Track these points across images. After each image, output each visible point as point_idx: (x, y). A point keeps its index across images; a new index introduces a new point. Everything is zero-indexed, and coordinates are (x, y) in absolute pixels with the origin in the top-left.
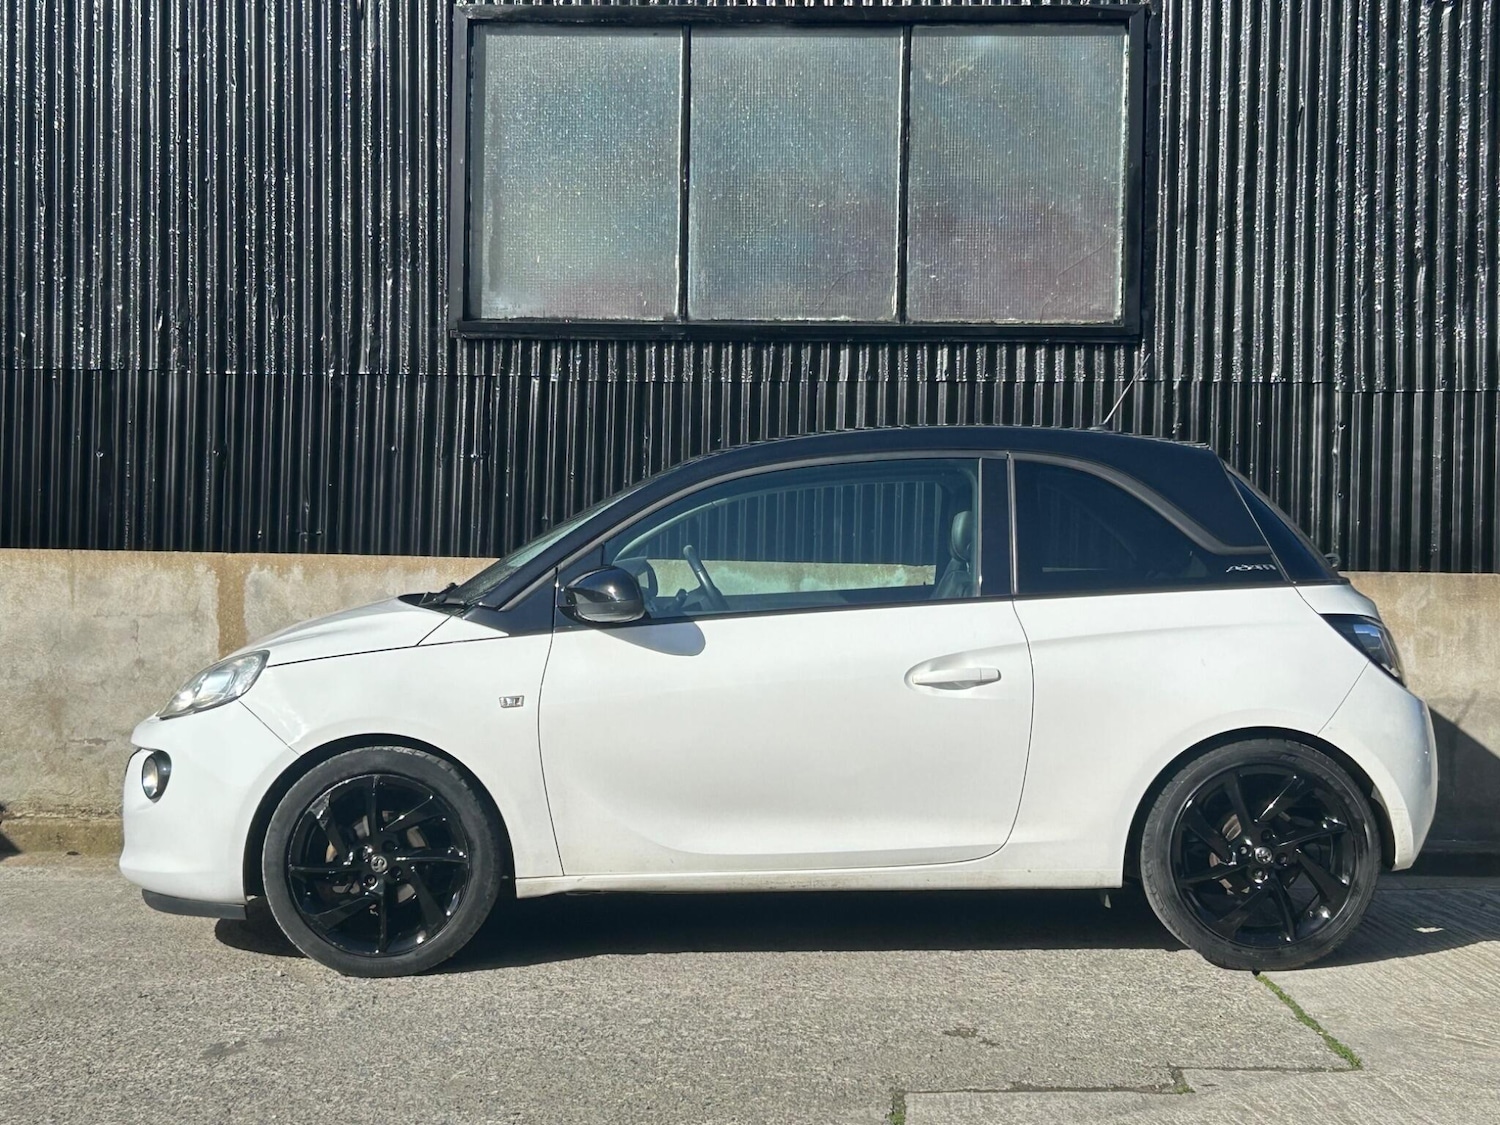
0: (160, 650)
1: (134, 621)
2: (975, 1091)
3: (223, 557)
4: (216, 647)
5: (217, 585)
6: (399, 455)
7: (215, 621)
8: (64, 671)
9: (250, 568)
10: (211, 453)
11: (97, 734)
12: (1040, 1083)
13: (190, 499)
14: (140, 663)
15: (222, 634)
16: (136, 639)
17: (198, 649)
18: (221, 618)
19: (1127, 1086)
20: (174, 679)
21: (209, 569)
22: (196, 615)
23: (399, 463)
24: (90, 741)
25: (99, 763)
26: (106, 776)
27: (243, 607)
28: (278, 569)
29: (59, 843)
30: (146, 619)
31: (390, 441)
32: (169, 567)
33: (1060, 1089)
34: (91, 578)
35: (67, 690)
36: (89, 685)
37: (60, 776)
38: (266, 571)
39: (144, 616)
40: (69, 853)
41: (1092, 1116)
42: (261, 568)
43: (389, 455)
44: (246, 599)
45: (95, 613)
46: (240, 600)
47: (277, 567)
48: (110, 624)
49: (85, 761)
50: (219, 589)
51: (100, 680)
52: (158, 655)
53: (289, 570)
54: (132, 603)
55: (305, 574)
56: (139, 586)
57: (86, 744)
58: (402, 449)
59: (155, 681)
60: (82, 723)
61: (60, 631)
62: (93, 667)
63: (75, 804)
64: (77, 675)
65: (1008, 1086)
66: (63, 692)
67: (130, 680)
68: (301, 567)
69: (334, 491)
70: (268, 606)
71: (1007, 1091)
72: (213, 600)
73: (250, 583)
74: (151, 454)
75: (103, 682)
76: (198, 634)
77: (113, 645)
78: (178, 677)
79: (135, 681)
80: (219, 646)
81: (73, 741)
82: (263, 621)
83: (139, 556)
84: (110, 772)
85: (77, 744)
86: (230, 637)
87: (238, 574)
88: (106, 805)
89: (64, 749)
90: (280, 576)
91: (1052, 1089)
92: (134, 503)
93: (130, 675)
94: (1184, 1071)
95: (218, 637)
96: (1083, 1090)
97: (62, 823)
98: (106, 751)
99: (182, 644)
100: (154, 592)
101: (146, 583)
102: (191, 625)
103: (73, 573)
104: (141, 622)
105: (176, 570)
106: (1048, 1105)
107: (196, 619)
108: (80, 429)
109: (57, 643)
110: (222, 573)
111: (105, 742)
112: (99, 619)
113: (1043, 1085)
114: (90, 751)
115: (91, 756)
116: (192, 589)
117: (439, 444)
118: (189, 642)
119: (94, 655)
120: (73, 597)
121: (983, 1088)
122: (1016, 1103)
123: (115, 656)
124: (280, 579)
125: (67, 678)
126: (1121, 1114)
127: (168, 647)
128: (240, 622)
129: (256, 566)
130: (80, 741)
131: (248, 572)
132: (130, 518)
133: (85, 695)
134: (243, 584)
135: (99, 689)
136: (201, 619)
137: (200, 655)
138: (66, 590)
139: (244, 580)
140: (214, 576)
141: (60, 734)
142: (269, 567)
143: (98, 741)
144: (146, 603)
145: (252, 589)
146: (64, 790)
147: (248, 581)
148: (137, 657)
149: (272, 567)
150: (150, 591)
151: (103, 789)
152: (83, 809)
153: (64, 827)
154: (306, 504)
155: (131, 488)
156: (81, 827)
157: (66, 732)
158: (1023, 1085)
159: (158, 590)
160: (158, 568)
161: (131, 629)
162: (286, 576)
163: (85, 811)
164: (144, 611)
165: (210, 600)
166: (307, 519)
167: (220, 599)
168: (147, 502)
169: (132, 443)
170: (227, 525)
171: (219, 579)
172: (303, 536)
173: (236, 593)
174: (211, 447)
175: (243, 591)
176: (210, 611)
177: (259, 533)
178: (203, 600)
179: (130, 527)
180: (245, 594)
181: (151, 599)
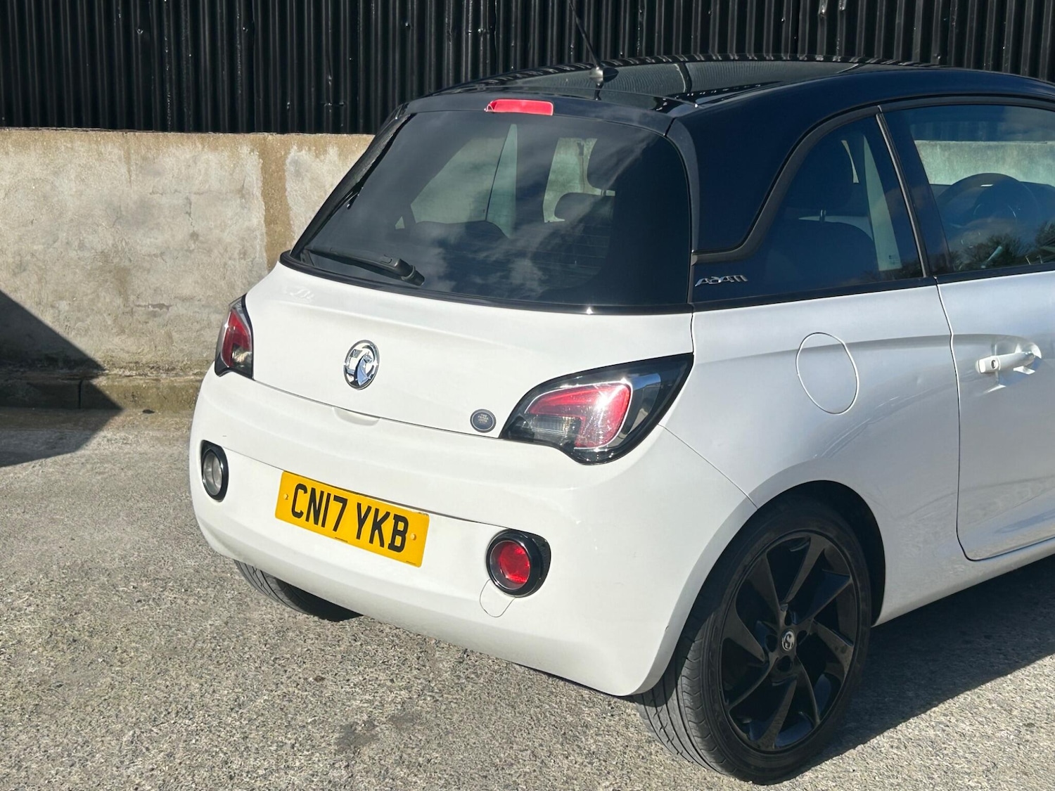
0: (212, 224)
1: (187, 198)
3: (265, 139)
4: (263, 222)
5: (261, 165)
6: (413, 30)
7: (261, 199)
8: (127, 243)
9: (289, 150)
10: (241, 28)
11: (159, 300)
13: (224, 74)
14: (194, 236)
15: (267, 210)
16: (190, 214)
17: (247, 224)
18: (265, 195)
20: (226, 250)
21: (252, 150)
22: (242, 192)
23: (413, 37)
24: (154, 306)
25: (164, 326)
26: (170, 337)
27: (284, 185)
28: (316, 150)
29: (135, 401)
30: (198, 196)
31: (404, 17)
32: (216, 149)
34: (145, 159)
35: (130, 260)
36: (149, 255)
37: (129, 336)
38: (304, 152)
39: (195, 194)
40: (144, 412)
42: (300, 149)
43: (404, 31)
44: (287, 177)
45: (151, 191)
46: (282, 179)
47: (314, 148)
48: (164, 201)
49: (151, 323)
50: (262, 168)
51: (159, 252)
52: (211, 229)
53: (325, 152)
54: (184, 181)
55: (340, 155)
56: (189, 166)
57: (151, 309)
58: (415, 25)
59: (210, 251)
60: (146, 290)
61: (120, 207)
62: (152, 240)
63: (144, 361)
64: (138, 247)
66: (127, 263)
67: (187, 251)
68: (336, 149)
69: (354, 64)
70: (308, 185)
72: (257, 179)
73: (290, 163)
74: (186, 32)
75: (162, 254)
76: (246, 211)
77: (169, 220)
78: (229, 249)
79: (191, 252)
80: (265, 221)
81: (139, 306)
82: (303, 198)
83: (188, 138)
84: (174, 334)
85: (143, 309)
86: (274, 213)
87: (279, 155)
88: (172, 362)
89: (132, 313)
90: (317, 156)
92: (174, 77)
93: (186, 247)
95: (264, 213)
97: (135, 383)
98: (168, 314)
99: (232, 219)
100: (203, 171)
101: (196, 163)
102: (238, 201)
103: (129, 154)
104: (193, 198)
105: (222, 150)
107: (243, 196)
108: (120, 8)
109: (118, 218)
110: (264, 154)
111: (168, 307)
112: (155, 196)
114: (154, 315)
115: (155, 319)
116: (237, 170)
117: (449, 20)
118: (237, 217)
119: (152, 229)
120: (130, 176)
123: (172, 229)
124: (318, 160)
125: (130, 250)
127: (219, 222)
128: (283, 199)
129: (295, 147)
130: (145, 306)
131: (287, 153)
132: (171, 90)
133: (146, 265)
134: (284, 164)
135: (159, 259)
136: (247, 196)
137: (248, 229)
138: (124, 170)
139: (285, 160)
140: (256, 157)
141: (126, 300)
142: (307, 149)
143: (161, 306)
144: (197, 182)
145: (292, 169)
146: (133, 349)
147: (288, 161)
148: (191, 231)
149: (310, 149)
150: (200, 171)
151: (168, 348)
152: (151, 365)
153: (138, 387)
154: (330, 78)
155: (170, 63)
156: (152, 388)
157: (132, 298)
159: (206, 170)
160: (205, 150)
161: (185, 205)
162: (322, 157)
163: (153, 367)
164: (195, 189)
165: (255, 178)
166: (331, 90)
167: (264, 178)
168: (185, 76)
169: (169, 21)
170: (259, 96)
171: (262, 159)
172: (328, 107)
173: (278, 172)
174: (240, 24)
175: (284, 171)
176: (255, 189)
177: (289, 103)
178: (248, 179)
179: (171, 98)
180: (286, 174)
181: (201, 178)
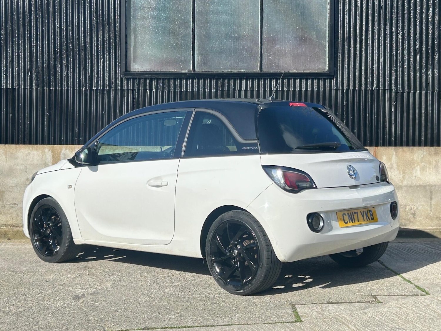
1: (26, 167)
2: (316, 304)
3: (54, 146)
5: (52, 155)
6: (106, 114)
8: (4, 182)
10: (46, 113)
11: (14, 202)
12: (335, 301)
13: (40, 129)
16: (26, 172)
19: (361, 301)
21: (49, 150)
22: (45, 165)
23: (106, 116)
24: (12, 204)
25: (16, 211)
26: (18, 215)
28: (71, 150)
29: (4, 236)
30: (29, 166)
31: (103, 110)
32: (37, 150)
33: (341, 303)
34: (12, 153)
35: (5, 188)
36: (12, 187)
37: (3, 215)
38: (67, 150)
39: (29, 165)
40: (8, 239)
41: (355, 310)
42: (66, 150)
43: (103, 114)
45: (13, 164)
47: (71, 149)
48: (18, 167)
49: (11, 210)
50: (52, 156)
51: (15, 185)
53: (74, 150)
54: (25, 161)
56: (27, 156)
57: (11, 205)
58: (107, 112)
60: (10, 198)
61: (2, 170)
62: (13, 181)
63: (8, 224)
64: (8, 184)
65: (325, 302)
66: (4, 189)
67: (25, 185)
69: (85, 126)
71: (326, 304)
72: (51, 160)
73: (62, 154)
74: (27, 115)
75: (16, 186)
77: (19, 174)
81: (7, 204)
83: (27, 146)
84: (19, 214)
85: (9, 205)
87: (58, 152)
88: (18, 224)
89: (5, 207)
90: (71, 152)
91: (339, 303)
92: (22, 130)
93: (25, 184)
94: (377, 297)
96: (348, 303)
97: (5, 230)
98: (18, 207)
100: (32, 157)
101: (29, 155)
103: (6, 152)
104: (28, 167)
105: (39, 150)
106: (340, 308)
108: (4, 107)
109: (1, 174)
110: (53, 151)
111: (17, 205)
112: (15, 166)
113: (336, 302)
114: (13, 207)
115: (13, 209)
116: (44, 157)
117: (118, 111)
119: (13, 177)
120: (6, 159)
121: (318, 303)
122: (330, 307)
123: (20, 177)
124: (72, 153)
125: (5, 185)
126: (363, 310)
129: (64, 149)
130: (9, 204)
131: (61, 151)
132: (21, 134)
133: (11, 190)
134: (60, 154)
135: (15, 188)
138: (4, 157)
139: (60, 153)
140: (51, 152)
141: (3, 202)
142: (68, 149)
143: (15, 204)
144: (30, 161)
145: (63, 156)
146: (5, 219)
147: (61, 154)
148: (27, 178)
149: (69, 149)
150: (31, 157)
151: (17, 219)
152: (11, 225)
153: (5, 231)
154: (77, 130)
155: (21, 125)
156: (11, 231)
157: (5, 201)
158: (330, 302)
159: (33, 157)
160: (33, 150)
161: (25, 169)
163: (11, 226)
164: (29, 163)
165: (50, 160)
166: (77, 134)
167: (53, 159)
168: (26, 130)
169: (21, 111)
170: (52, 136)
171: (53, 153)
172: (76, 140)
173: (58, 157)
174: (46, 112)
175: (60, 157)
176: (50, 163)
177: (62, 139)
178: (47, 160)
179: (21, 137)
180: (61, 158)
181: (31, 160)
